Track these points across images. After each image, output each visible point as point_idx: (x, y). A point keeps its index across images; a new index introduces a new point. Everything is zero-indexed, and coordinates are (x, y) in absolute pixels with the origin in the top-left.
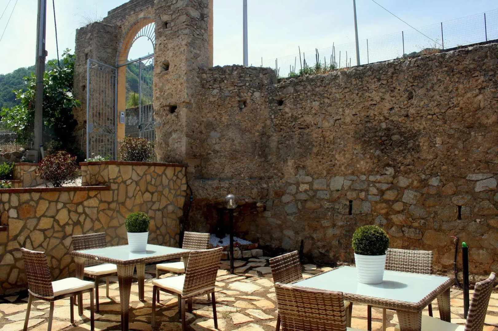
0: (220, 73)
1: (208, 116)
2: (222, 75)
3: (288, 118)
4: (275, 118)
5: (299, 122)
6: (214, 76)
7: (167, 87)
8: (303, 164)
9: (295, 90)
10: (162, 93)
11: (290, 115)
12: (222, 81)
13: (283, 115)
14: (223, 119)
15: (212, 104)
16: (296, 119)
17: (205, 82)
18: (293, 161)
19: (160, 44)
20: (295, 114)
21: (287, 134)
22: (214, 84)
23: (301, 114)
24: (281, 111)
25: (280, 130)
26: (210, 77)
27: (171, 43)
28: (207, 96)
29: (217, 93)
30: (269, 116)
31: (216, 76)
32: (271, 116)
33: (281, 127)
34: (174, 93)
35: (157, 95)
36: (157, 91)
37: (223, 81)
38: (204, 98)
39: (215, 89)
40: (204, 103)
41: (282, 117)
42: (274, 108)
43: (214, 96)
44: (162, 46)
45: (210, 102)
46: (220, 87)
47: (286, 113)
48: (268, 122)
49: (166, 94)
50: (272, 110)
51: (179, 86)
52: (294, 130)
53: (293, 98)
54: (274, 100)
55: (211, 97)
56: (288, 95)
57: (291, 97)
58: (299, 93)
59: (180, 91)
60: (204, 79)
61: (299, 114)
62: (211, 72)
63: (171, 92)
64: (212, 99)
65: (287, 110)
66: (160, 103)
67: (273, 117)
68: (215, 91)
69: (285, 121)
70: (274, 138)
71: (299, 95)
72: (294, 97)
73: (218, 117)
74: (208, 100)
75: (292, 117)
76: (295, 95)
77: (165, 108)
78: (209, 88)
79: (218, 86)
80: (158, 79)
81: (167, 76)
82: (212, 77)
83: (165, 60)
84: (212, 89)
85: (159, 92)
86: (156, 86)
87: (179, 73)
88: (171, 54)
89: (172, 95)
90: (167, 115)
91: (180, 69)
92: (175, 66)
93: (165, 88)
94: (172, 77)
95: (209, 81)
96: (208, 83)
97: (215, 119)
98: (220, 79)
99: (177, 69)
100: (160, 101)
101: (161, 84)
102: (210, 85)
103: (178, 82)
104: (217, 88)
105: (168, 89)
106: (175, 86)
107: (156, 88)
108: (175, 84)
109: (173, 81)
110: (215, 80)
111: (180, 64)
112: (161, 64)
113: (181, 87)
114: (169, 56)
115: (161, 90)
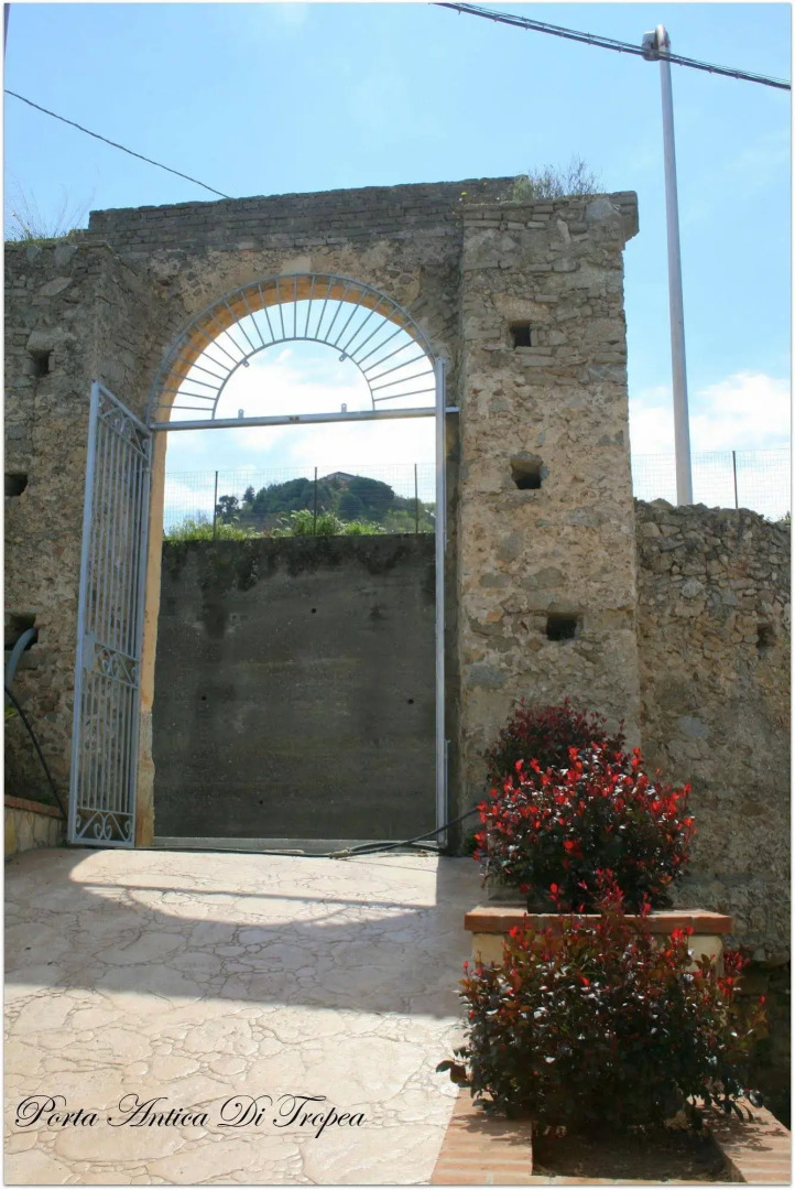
0: (707, 529)
1: (670, 662)
2: (715, 536)
6: (688, 535)
7: (540, 549)
10: (515, 567)
12: (713, 555)
14: (721, 680)
15: (683, 626)
17: (655, 548)
19: (498, 393)
22: (689, 561)
26: (673, 536)
27: (552, 398)
28: (661, 598)
29: (701, 593)
31: (692, 535)
34: (572, 572)
35: (488, 569)
36: (483, 555)
37: (717, 557)
38: (652, 602)
39: (689, 576)
40: (654, 618)
43: (688, 600)
44: (509, 401)
45: (677, 619)
46: (708, 575)
49: (532, 570)
51: (602, 553)
55: (680, 603)
59: (605, 570)
60: (652, 540)
62: (677, 521)
63: (559, 567)
64: (682, 610)
66: (503, 598)
68: (694, 586)
73: (704, 672)
74: (668, 611)
77: (527, 620)
78: (670, 571)
79: (701, 569)
80: (490, 515)
81: (535, 509)
82: (680, 536)
83: (524, 452)
84: (680, 577)
85: (498, 558)
86: (479, 535)
87: (596, 509)
88: (552, 437)
89: (564, 578)
90: (535, 646)
91: (601, 493)
92: (576, 479)
93: (528, 550)
94: (563, 515)
95: (672, 551)
96: (665, 555)
97: (695, 676)
98: (707, 549)
99: (585, 494)
100: (499, 593)
101: (504, 534)
102: (674, 563)
103: (596, 538)
104: (698, 574)
105: (545, 555)
106: (577, 549)
107: (481, 544)
108: (576, 543)
109: (568, 529)
110: (691, 549)
111: (603, 478)
112: (505, 462)
113: (611, 555)
114: (544, 442)
115: (507, 554)
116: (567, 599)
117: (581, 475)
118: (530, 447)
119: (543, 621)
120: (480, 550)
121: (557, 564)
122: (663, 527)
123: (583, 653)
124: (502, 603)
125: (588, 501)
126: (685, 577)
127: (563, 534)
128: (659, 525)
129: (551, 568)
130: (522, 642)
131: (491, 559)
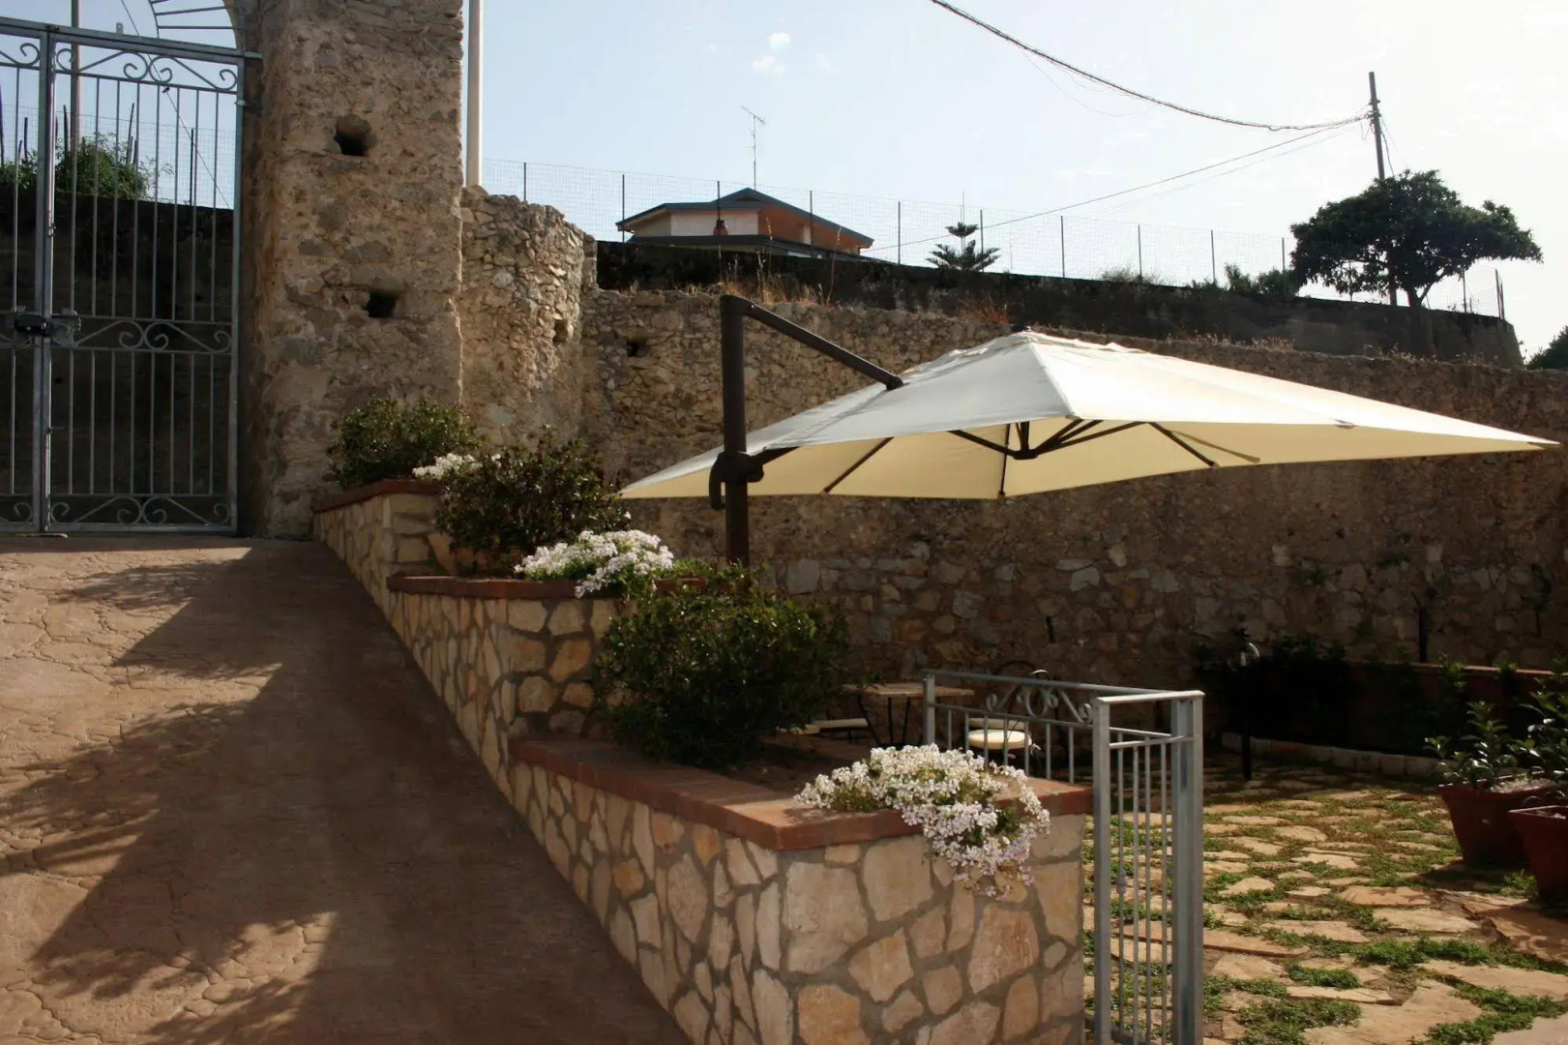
0: (518, 221)
1: (479, 350)
2: (524, 229)
3: (665, 397)
4: (618, 387)
5: (699, 413)
6: (500, 225)
7: (366, 221)
8: (707, 524)
9: (688, 324)
10: (338, 236)
11: (672, 388)
12: (522, 248)
13: (647, 386)
14: (524, 371)
15: (493, 315)
16: (688, 402)
18: (677, 515)
19: (325, 46)
20: (686, 387)
21: (659, 439)
22: (500, 250)
23: (706, 391)
24: (642, 372)
25: (632, 425)
26: (487, 224)
27: (383, 63)
29: (509, 284)
30: (596, 380)
31: (505, 225)
32: (605, 381)
33: (638, 418)
34: (398, 248)
35: (308, 235)
37: (525, 250)
39: (500, 267)
41: (644, 390)
42: (616, 359)
43: (497, 290)
44: (337, 57)
45: (486, 308)
46: (517, 267)
47: (657, 381)
48: (595, 397)
49: (356, 242)
50: (612, 365)
51: (429, 232)
52: (684, 431)
53: (681, 344)
54: (616, 336)
55: (491, 292)
56: (668, 334)
57: (677, 339)
58: (699, 335)
61: (698, 392)
62: (492, 211)
63: (385, 242)
64: (492, 299)
65: (663, 373)
66: (323, 268)
67: (611, 384)
68: (503, 277)
69: (654, 404)
70: (613, 446)
71: (699, 339)
72: (686, 343)
73: (508, 362)
74: (480, 299)
75: (676, 395)
76: (688, 336)
77: (348, 295)
78: (482, 259)
79: (511, 260)
80: (311, 177)
81: (361, 177)
82: (493, 225)
83: (351, 116)
84: (491, 267)
85: (320, 225)
86: (300, 197)
87: (428, 187)
88: (382, 105)
89: (390, 254)
90: (355, 322)
91: (432, 171)
92: (406, 153)
93: (353, 221)
94: (391, 188)
95: (485, 239)
96: (479, 242)
97: (501, 366)
98: (517, 241)
99: (414, 170)
100: (320, 261)
101: (327, 200)
102: (487, 252)
103: (424, 216)
104: (508, 266)
105: (370, 228)
106: (402, 226)
107: (301, 207)
108: (403, 219)
109: (395, 204)
110: (503, 240)
111: (434, 155)
112: (331, 123)
113: (438, 236)
114: (374, 109)
115: (329, 220)
116: (391, 276)
117: (411, 149)
118: (359, 110)
119: (366, 297)
120: (300, 214)
121: (382, 237)
122: (478, 214)
123: (405, 332)
124: (323, 274)
125: (417, 178)
126: (496, 267)
127: (389, 209)
128: (474, 211)
129: (376, 242)
130: (344, 316)
131: (313, 226)
